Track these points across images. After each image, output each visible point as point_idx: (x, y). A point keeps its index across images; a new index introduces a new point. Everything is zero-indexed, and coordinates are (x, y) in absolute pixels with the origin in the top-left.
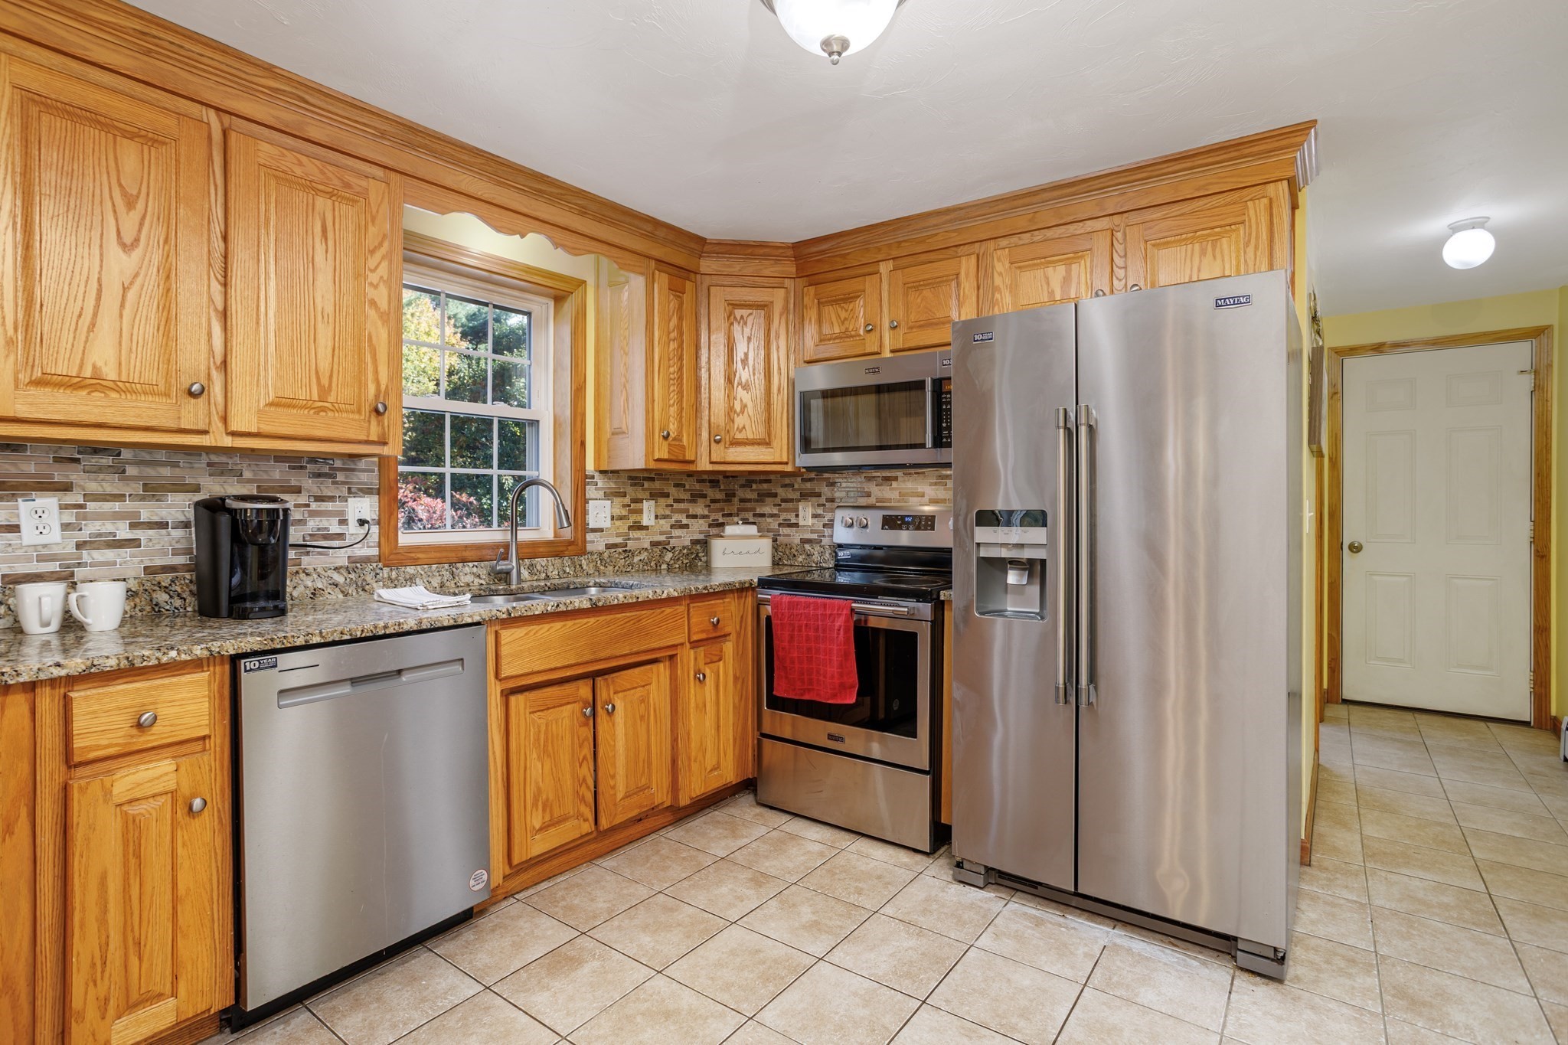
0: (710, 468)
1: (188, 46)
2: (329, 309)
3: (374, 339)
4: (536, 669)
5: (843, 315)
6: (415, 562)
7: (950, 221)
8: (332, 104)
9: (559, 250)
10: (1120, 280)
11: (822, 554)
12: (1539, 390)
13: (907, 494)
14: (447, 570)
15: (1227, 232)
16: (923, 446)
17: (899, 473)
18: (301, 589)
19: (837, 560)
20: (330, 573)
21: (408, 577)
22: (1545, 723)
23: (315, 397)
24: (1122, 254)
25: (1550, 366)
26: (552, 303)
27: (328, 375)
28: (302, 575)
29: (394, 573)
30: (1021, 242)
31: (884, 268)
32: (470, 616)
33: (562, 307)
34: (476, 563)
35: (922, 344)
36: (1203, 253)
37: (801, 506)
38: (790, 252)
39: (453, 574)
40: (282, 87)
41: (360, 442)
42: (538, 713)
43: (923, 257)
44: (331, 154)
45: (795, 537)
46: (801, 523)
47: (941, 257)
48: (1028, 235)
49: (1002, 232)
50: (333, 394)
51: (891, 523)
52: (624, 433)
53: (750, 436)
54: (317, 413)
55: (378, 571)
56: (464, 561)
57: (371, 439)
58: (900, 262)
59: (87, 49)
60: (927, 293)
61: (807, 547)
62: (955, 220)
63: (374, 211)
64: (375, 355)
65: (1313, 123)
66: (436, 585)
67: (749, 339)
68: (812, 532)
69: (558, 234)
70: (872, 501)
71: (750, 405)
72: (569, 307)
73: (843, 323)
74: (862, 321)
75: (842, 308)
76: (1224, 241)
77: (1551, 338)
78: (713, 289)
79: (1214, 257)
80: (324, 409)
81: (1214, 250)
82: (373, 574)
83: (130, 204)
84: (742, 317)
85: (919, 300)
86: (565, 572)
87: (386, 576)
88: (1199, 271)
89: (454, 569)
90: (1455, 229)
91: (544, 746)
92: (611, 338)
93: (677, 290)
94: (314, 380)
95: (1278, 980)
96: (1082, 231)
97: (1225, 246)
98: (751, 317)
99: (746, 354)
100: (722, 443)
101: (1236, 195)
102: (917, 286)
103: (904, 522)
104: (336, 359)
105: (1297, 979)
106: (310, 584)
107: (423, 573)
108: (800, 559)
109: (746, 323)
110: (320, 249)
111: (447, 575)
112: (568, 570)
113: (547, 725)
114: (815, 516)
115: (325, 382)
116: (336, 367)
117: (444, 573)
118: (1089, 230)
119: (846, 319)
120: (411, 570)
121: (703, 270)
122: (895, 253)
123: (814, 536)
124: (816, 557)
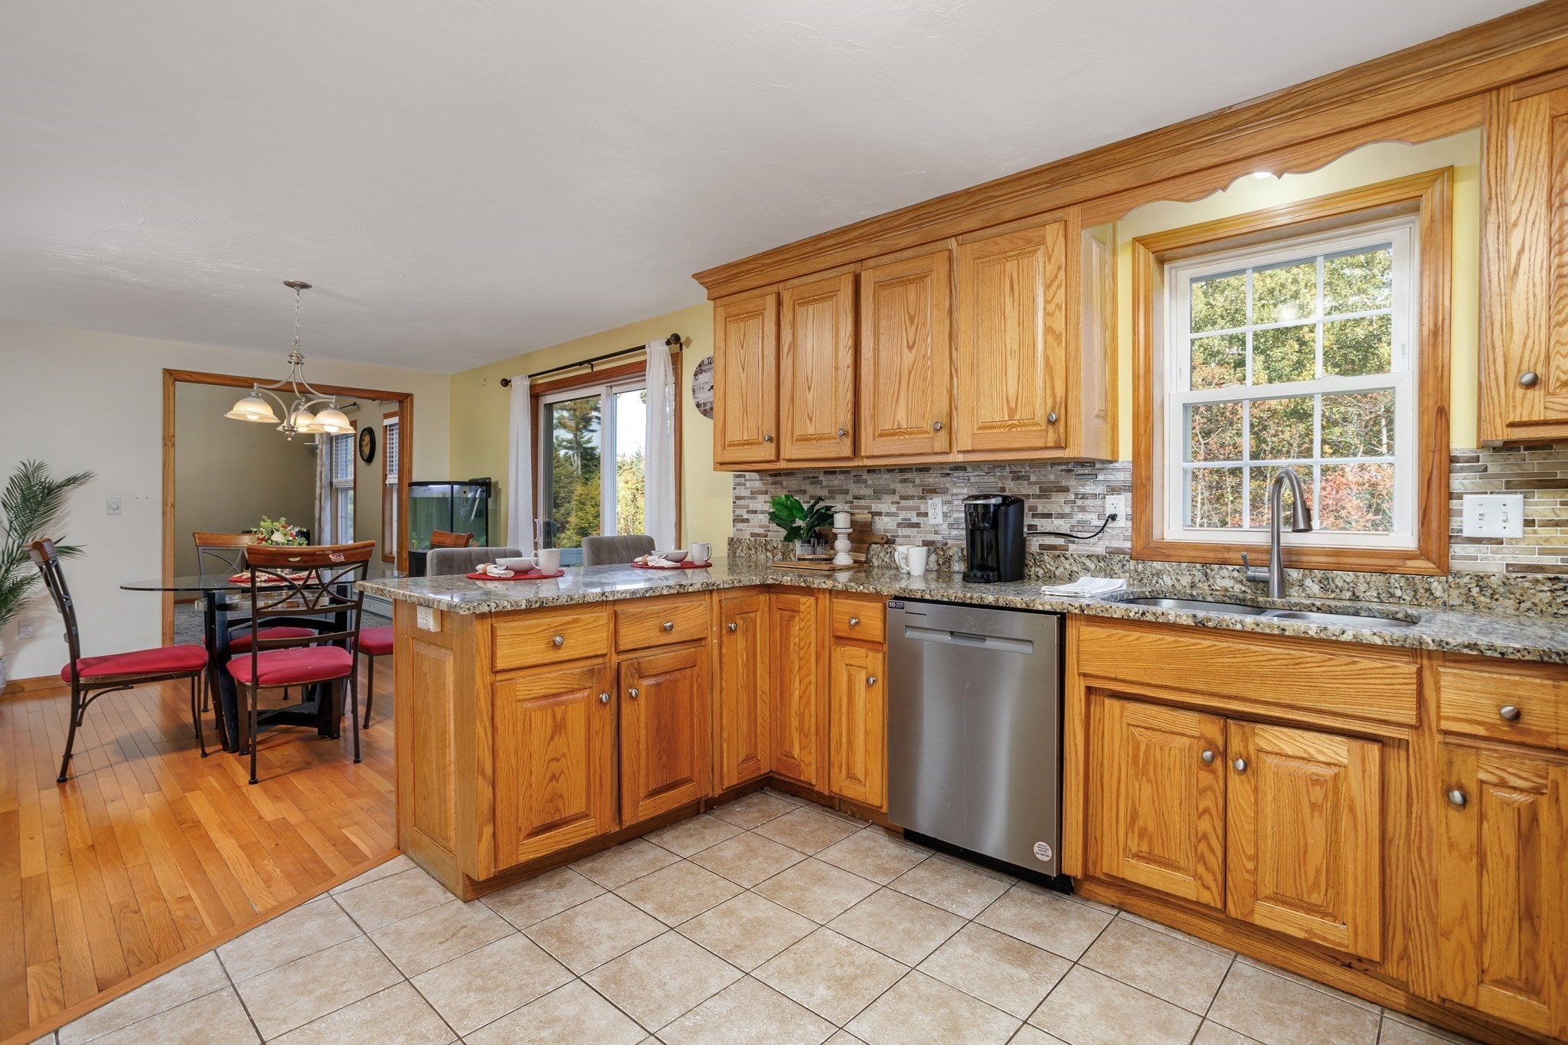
1: (930, 210)
2: (1016, 347)
3: (1051, 360)
4: (1121, 676)
6: (1166, 558)
8: (1010, 187)
9: (1286, 176)
14: (1199, 570)
18: (1061, 569)
20: (1084, 559)
21: (1154, 572)
23: (1006, 418)
27: (1014, 399)
28: (1062, 559)
29: (1140, 566)
32: (1042, 604)
34: (1237, 567)
39: (1206, 575)
40: (978, 198)
41: (1041, 449)
42: (1141, 730)
44: (1023, 222)
50: (1019, 412)
54: (1010, 430)
55: (1125, 563)
56: (1223, 563)
57: (1048, 445)
59: (898, 244)
63: (1050, 250)
64: (1052, 373)
66: (1186, 584)
69: (1278, 158)
80: (1013, 426)
82: (1120, 565)
83: (912, 322)
86: (1392, 595)
87: (1132, 568)
89: (1208, 571)
91: (1143, 767)
94: (1005, 405)
104: (1021, 384)
106: (1068, 566)
107: (1170, 570)
110: (1009, 301)
111: (1199, 575)
112: (1398, 593)
113: (1148, 746)
115: (1013, 405)
116: (1020, 390)
117: (1196, 573)
120: (1158, 565)
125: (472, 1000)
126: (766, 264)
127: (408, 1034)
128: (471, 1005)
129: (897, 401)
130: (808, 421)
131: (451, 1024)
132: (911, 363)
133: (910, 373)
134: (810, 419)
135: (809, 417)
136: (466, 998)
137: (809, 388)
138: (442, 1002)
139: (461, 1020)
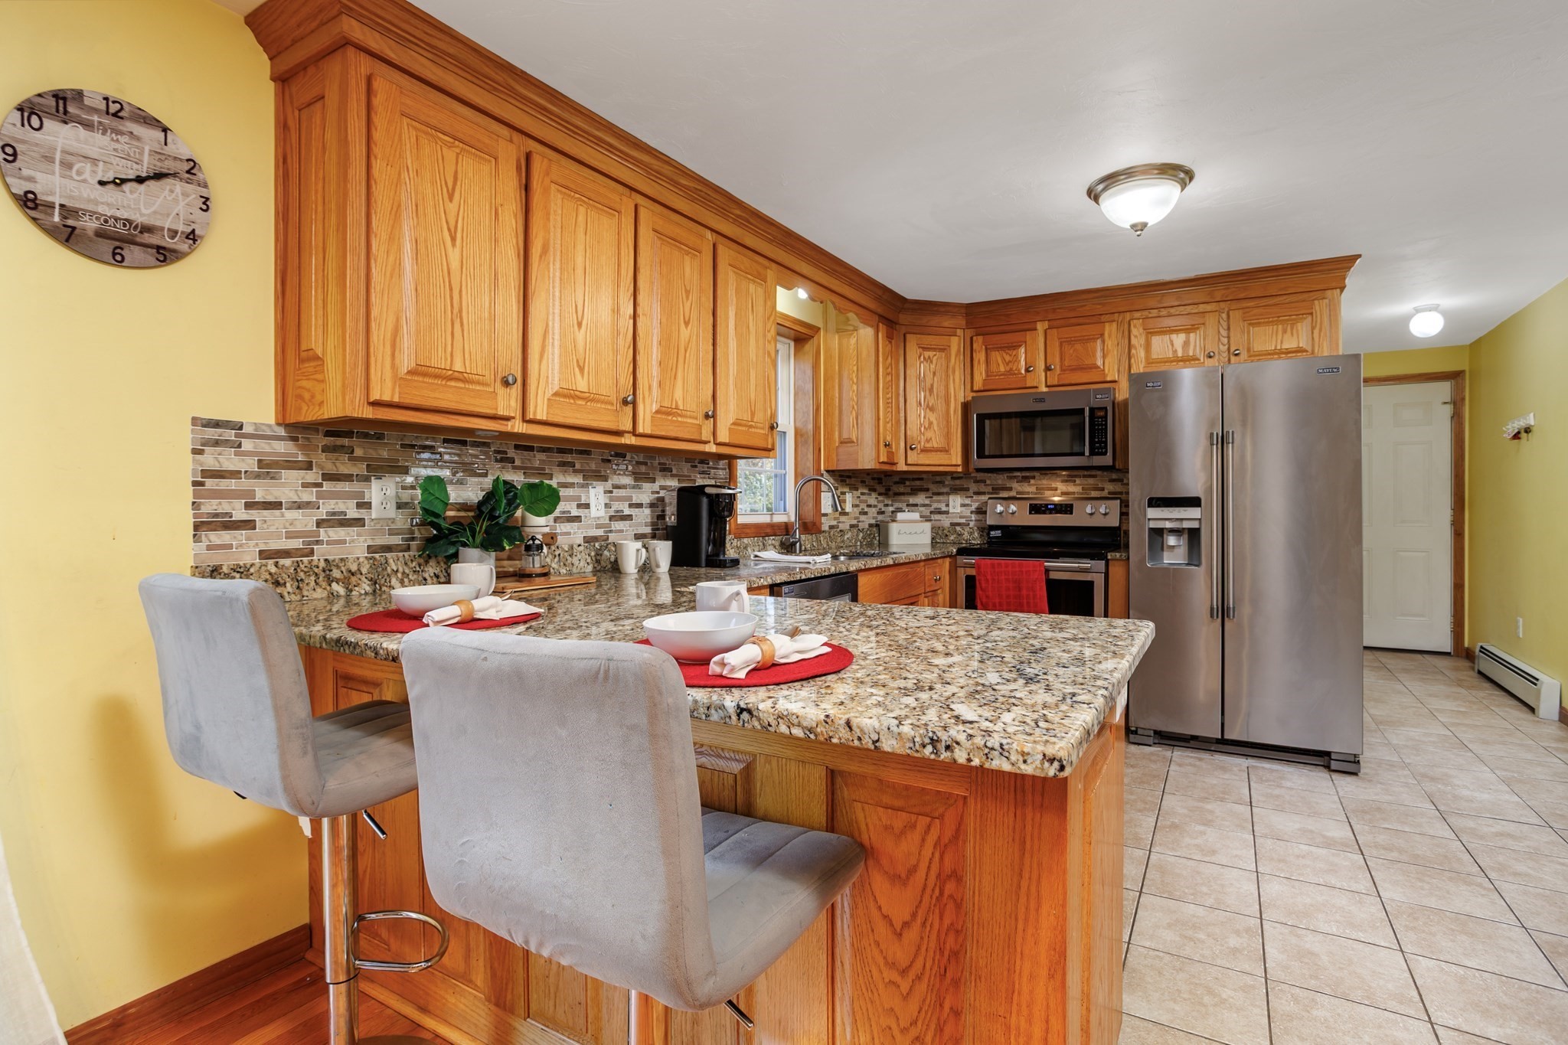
0: (905, 468)
2: (754, 359)
5: (1008, 358)
7: (1097, 297)
10: (1224, 345)
11: (971, 534)
12: (1457, 418)
13: (1043, 489)
15: (1301, 319)
16: (1083, 454)
17: (1037, 474)
19: (989, 538)
22: (1463, 653)
23: (749, 418)
24: (1226, 328)
25: (1463, 399)
26: (792, 344)
27: (754, 403)
30: (1150, 315)
31: (1041, 327)
33: (803, 347)
34: (773, 537)
35: (1073, 382)
36: (1285, 331)
37: (951, 498)
38: (963, 311)
43: (1073, 321)
45: (945, 522)
46: (951, 510)
47: (1088, 321)
48: (1156, 311)
49: (1136, 308)
50: (756, 416)
51: (1036, 509)
52: (853, 442)
53: (935, 445)
54: (749, 430)
56: (767, 535)
58: (1055, 323)
60: (1078, 346)
61: (958, 528)
62: (1102, 297)
65: (1359, 256)
67: (934, 374)
68: (961, 517)
69: (838, 300)
70: (1013, 494)
71: (935, 422)
72: (809, 347)
73: (1007, 364)
74: (1023, 363)
75: (1007, 353)
76: (1299, 324)
77: (1464, 379)
78: (908, 336)
79: (1292, 334)
80: (751, 426)
81: (1292, 329)
84: (929, 357)
85: (1071, 351)
88: (1282, 342)
90: (1417, 311)
92: (840, 371)
93: (889, 337)
94: (749, 407)
95: (1355, 774)
96: (1196, 311)
97: (1299, 328)
98: (935, 358)
99: (932, 385)
100: (915, 451)
101: (1305, 296)
102: (1071, 342)
103: (1048, 509)
104: (757, 393)
105: (1366, 774)
107: (751, 543)
108: (952, 538)
109: (931, 362)
114: (963, 505)
115: (753, 408)
116: (757, 398)
118: (1201, 310)
119: (1010, 362)
121: (901, 321)
122: (1051, 316)
123: (963, 521)
124: (966, 536)
125: (1229, 992)
126: (512, 89)
127: (1308, 1012)
128: (1235, 990)
129: (675, 378)
130: (577, 370)
131: (1265, 991)
132: (687, 340)
133: (686, 351)
134: (582, 369)
135: (579, 366)
136: (1232, 998)
137: (580, 325)
138: (1257, 1011)
139: (1253, 987)
